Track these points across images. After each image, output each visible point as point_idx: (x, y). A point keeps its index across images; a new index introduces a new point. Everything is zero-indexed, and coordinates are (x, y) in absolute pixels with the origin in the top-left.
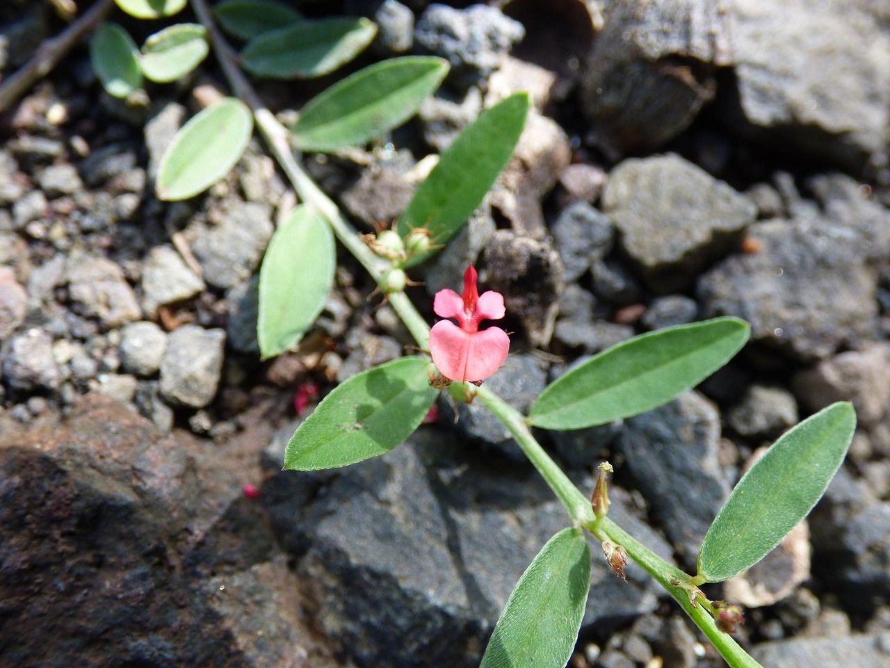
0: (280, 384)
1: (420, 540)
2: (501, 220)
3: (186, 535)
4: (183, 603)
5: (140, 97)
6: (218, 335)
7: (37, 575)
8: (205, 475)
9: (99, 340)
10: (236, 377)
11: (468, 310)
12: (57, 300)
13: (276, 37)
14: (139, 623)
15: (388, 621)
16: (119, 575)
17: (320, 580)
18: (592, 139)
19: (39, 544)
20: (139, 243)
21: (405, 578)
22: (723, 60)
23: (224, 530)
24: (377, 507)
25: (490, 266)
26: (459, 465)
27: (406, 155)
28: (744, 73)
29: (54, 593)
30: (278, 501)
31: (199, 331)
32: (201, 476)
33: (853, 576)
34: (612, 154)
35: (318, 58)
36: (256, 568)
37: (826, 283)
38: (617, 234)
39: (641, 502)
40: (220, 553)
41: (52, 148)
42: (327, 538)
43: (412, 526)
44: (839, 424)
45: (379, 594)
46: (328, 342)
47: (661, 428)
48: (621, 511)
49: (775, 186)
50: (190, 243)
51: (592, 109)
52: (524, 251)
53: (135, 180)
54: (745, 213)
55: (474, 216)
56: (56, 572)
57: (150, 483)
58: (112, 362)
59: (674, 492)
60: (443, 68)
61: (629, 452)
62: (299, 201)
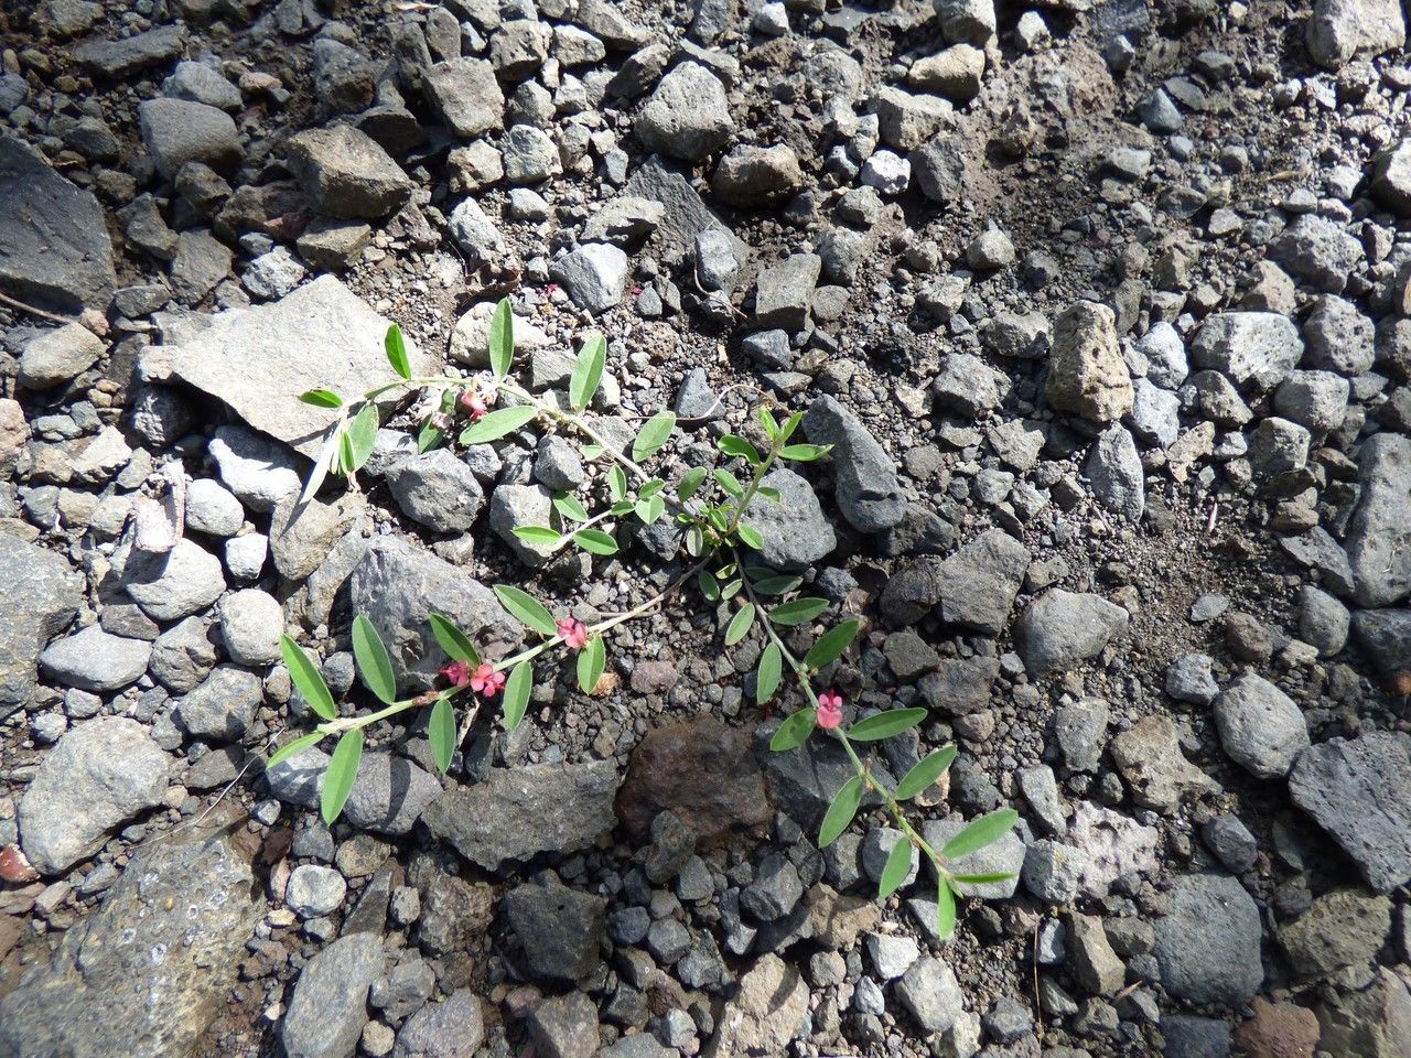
0: (761, 708)
1: (806, 770)
3: (733, 762)
4: (731, 785)
5: (715, 601)
6: (741, 690)
9: (700, 689)
10: (746, 706)
12: (686, 674)
13: (767, 581)
15: (795, 797)
16: (713, 775)
17: (771, 780)
18: (882, 622)
20: (713, 653)
21: (801, 783)
23: (743, 761)
26: (821, 744)
28: (944, 603)
31: (734, 688)
33: (965, 800)
34: (890, 629)
36: (752, 775)
37: (967, 688)
38: (888, 661)
41: (682, 613)
42: (775, 767)
45: (792, 787)
47: (898, 739)
48: (878, 767)
50: (731, 654)
51: (880, 611)
58: (704, 697)
59: (899, 761)
61: (884, 747)
62: (771, 640)
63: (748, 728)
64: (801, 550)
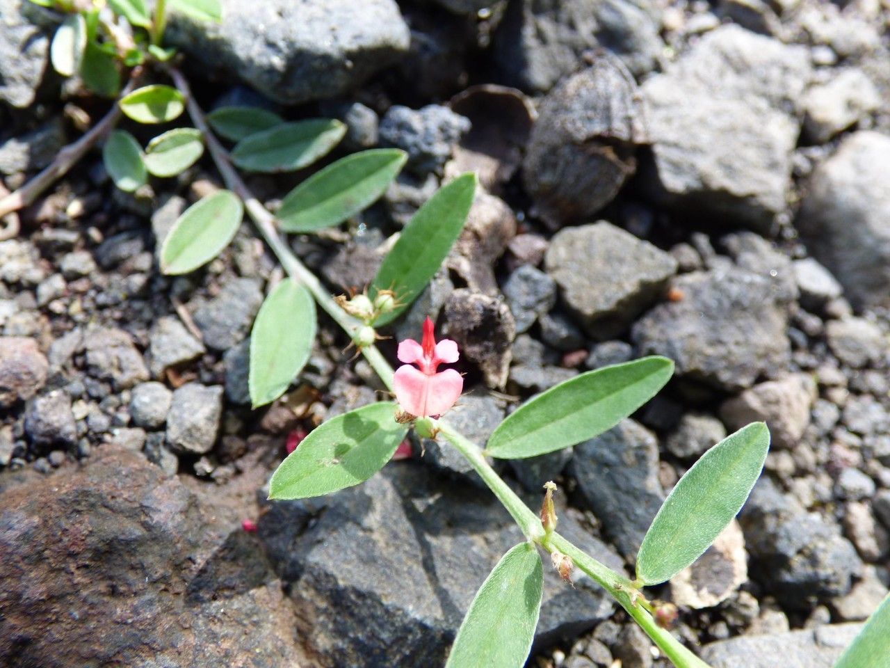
0: (274, 431)
1: (400, 561)
2: (458, 281)
3: (190, 563)
4: (188, 626)
5: (146, 191)
6: (218, 390)
7: (55, 605)
8: (206, 510)
9: (113, 399)
10: (234, 426)
11: (427, 356)
12: (75, 365)
13: (262, 137)
14: (146, 644)
15: (373, 636)
16: (129, 602)
17: (312, 602)
18: (534, 213)
19: (56, 577)
20: (147, 315)
21: (386, 596)
22: (640, 139)
23: (224, 559)
24: (361, 534)
25: (450, 319)
26: (432, 495)
27: (376, 233)
28: (659, 150)
29: (70, 621)
30: (273, 533)
31: (201, 388)
32: (202, 512)
33: (787, 577)
34: (552, 224)
35: (298, 155)
36: (252, 592)
37: (741, 322)
38: (559, 290)
39: (594, 521)
40: (220, 579)
41: (71, 237)
42: (317, 564)
43: (392, 549)
44: (756, 441)
45: (364, 612)
46: (314, 393)
47: (606, 453)
48: (575, 529)
49: (693, 245)
50: (192, 313)
51: (532, 188)
52: (478, 305)
53: (144, 261)
54: (668, 266)
55: (435, 278)
56: (71, 601)
57: (156, 518)
58: (124, 417)
59: (621, 510)
60: (403, 158)
61: (580, 476)
62: (286, 275)
63: (246, 484)
64: (320, 28)
